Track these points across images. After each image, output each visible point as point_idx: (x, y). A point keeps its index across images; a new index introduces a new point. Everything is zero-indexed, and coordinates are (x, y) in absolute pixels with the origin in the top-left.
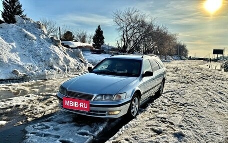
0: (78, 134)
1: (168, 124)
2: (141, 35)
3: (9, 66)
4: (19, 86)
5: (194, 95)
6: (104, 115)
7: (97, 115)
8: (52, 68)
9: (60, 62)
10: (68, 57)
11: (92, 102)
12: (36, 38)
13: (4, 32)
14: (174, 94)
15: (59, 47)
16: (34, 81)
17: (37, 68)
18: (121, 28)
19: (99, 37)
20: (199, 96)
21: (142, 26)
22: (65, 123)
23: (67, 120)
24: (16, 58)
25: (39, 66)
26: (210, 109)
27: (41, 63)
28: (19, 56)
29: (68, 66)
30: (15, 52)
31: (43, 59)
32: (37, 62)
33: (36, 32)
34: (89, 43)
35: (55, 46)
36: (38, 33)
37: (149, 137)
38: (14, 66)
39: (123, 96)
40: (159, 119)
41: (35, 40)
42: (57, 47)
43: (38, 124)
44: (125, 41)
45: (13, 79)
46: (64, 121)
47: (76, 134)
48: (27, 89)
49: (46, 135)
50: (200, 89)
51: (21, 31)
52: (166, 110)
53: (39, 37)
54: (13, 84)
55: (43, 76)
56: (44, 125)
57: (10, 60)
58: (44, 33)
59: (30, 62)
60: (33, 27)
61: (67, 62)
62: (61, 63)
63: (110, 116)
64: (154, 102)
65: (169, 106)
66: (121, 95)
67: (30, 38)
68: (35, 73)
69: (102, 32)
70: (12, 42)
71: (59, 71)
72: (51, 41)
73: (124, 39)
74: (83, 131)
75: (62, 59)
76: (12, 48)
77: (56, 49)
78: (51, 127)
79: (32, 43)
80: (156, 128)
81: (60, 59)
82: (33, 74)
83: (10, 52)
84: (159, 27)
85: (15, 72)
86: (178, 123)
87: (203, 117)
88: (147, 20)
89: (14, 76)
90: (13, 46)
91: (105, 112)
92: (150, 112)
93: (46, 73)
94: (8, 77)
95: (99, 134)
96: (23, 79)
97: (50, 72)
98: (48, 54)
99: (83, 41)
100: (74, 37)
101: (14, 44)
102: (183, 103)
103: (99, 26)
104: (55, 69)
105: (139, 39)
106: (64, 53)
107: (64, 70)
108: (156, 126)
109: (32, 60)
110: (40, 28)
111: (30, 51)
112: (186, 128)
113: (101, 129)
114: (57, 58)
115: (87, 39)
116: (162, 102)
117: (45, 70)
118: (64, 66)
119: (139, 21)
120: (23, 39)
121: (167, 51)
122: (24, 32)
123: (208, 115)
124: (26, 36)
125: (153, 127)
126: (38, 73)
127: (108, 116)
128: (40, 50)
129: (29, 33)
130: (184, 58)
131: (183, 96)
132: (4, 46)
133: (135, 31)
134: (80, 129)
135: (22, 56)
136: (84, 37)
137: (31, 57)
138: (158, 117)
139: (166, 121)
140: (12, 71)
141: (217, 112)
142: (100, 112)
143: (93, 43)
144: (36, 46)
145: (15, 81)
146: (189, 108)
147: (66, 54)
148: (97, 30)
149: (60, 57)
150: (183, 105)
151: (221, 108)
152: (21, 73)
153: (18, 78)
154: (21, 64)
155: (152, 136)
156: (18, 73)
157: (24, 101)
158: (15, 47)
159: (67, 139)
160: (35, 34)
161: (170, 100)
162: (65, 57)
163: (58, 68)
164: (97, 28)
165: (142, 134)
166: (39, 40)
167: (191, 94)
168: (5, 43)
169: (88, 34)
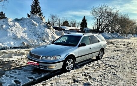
2: (109, 21)
3: (21, 40)
6: (46, 68)
7: (43, 68)
8: (44, 41)
9: (49, 38)
11: (40, 60)
12: (38, 25)
13: (22, 22)
14: (110, 59)
15: (50, 30)
17: (36, 41)
18: (96, 17)
19: (84, 23)
21: (110, 16)
22: (27, 71)
24: (25, 36)
25: (37, 40)
27: (38, 38)
28: (27, 34)
30: (26, 33)
31: (40, 36)
32: (36, 38)
33: (39, 22)
35: (48, 29)
36: (40, 22)
37: (66, 84)
38: (23, 40)
42: (49, 30)
44: (98, 26)
45: (22, 47)
47: (27, 78)
50: (134, 56)
51: (31, 21)
52: (94, 68)
53: (40, 25)
55: (38, 45)
57: (22, 37)
58: (43, 22)
59: (32, 38)
60: (38, 19)
61: (54, 38)
62: (50, 39)
64: (91, 63)
67: (35, 25)
68: (34, 44)
69: (86, 20)
70: (25, 27)
71: (48, 43)
72: (46, 26)
73: (98, 24)
75: (51, 36)
77: (48, 31)
78: (17, 73)
79: (36, 27)
80: (76, 79)
81: (49, 36)
82: (33, 44)
84: (122, 15)
85: (23, 43)
86: (94, 77)
89: (23, 45)
90: (25, 30)
91: (46, 66)
92: (83, 69)
93: (40, 44)
94: (20, 46)
95: (39, 79)
96: (27, 47)
97: (42, 44)
98: (43, 33)
99: (74, 26)
100: (69, 24)
101: (26, 29)
103: (84, 17)
104: (46, 42)
106: (53, 33)
110: (41, 19)
111: (34, 32)
112: (96, 81)
113: (43, 76)
114: (47, 36)
115: (76, 25)
118: (52, 40)
119: (108, 12)
120: (31, 26)
122: (32, 22)
123: (121, 74)
124: (33, 24)
126: (36, 44)
127: (48, 69)
128: (39, 31)
129: (35, 22)
132: (20, 30)
135: (29, 35)
136: (75, 23)
137: (33, 35)
138: (85, 72)
142: (44, 66)
143: (80, 27)
144: (37, 29)
145: (23, 48)
146: (112, 69)
147: (54, 34)
148: (83, 19)
149: (49, 35)
150: (110, 66)
152: (26, 44)
153: (25, 46)
154: (27, 39)
155: (69, 83)
157: (18, 58)
158: (26, 30)
159: (19, 80)
161: (104, 63)
162: (53, 35)
163: (47, 41)
164: (83, 18)
165: (64, 81)
167: (123, 59)
168: (21, 28)
169: (77, 22)
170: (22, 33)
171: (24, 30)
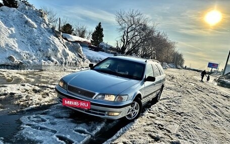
0: (75, 131)
1: (166, 132)
2: (141, 38)
3: (5, 51)
4: (14, 73)
5: (190, 106)
6: (103, 115)
7: (97, 114)
8: (49, 59)
9: (59, 54)
10: (67, 50)
11: (93, 100)
12: (36, 26)
13: (4, 15)
14: (170, 101)
15: (59, 39)
16: (29, 70)
17: (34, 57)
19: (98, 34)
20: (195, 107)
21: (143, 30)
22: (62, 118)
23: (64, 115)
24: (13, 44)
25: (37, 55)
26: (205, 121)
27: (39, 52)
28: (17, 42)
29: (66, 59)
30: (14, 38)
31: (42, 49)
32: (35, 51)
33: (37, 20)
34: (88, 38)
35: (55, 37)
36: (39, 21)
38: (11, 52)
39: (125, 98)
40: (156, 125)
41: (36, 28)
42: (57, 39)
43: (34, 116)
44: (124, 42)
46: (61, 115)
47: (74, 131)
48: (23, 77)
49: (42, 129)
50: (195, 100)
51: (21, 17)
52: (163, 117)
53: (39, 26)
54: (8, 70)
55: (39, 66)
56: (40, 117)
57: (7, 45)
58: (45, 22)
59: (28, 50)
60: (34, 14)
61: (66, 55)
62: (59, 56)
63: (109, 117)
64: (152, 107)
65: (165, 113)
66: (123, 97)
67: (31, 26)
68: (31, 61)
69: (102, 29)
70: (12, 26)
71: (56, 63)
72: (52, 31)
73: (124, 40)
74: (80, 128)
75: (61, 51)
76: (10, 33)
77: (56, 40)
78: (48, 121)
79: (32, 30)
80: (153, 134)
81: (59, 51)
82: (29, 62)
83: (8, 37)
85: (10, 58)
86: (175, 132)
87: (199, 129)
88: (150, 25)
89: (9, 62)
90: (12, 31)
91: (105, 112)
92: (148, 117)
93: (43, 64)
94: (3, 63)
95: (97, 134)
96: (18, 66)
97: (47, 63)
98: (47, 44)
99: (82, 36)
100: (73, 30)
101: (13, 29)
102: (180, 113)
103: (100, 23)
104: (52, 61)
105: (139, 42)
106: (64, 45)
107: (62, 63)
108: (154, 132)
109: (30, 49)
110: (41, 16)
111: (29, 39)
112: (182, 138)
113: (99, 128)
114: (56, 50)
115: (86, 35)
116: (159, 109)
117: (43, 60)
118: (62, 59)
119: (141, 24)
120: (23, 26)
121: (164, 58)
122: (25, 18)
123: (203, 128)
124: (27, 22)
125: (151, 133)
126: (35, 63)
127: (107, 117)
128: (39, 39)
129: (30, 20)
130: (179, 67)
131: (179, 105)
132: (2, 30)
133: (136, 33)
134: (77, 126)
135: (20, 43)
136: (84, 32)
137: (29, 45)
139: (163, 129)
140: (8, 57)
141: (212, 125)
142: (100, 111)
144: (36, 34)
145: (9, 67)
146: (185, 118)
147: (66, 47)
148: (98, 27)
149: (59, 49)
150: (180, 114)
151: (215, 121)
152: (17, 60)
153: (13, 65)
154: (18, 50)
155: (150, 142)
156: (14, 60)
157: (19, 90)
158: (14, 32)
159: (64, 135)
160: (36, 22)
161: (166, 108)
162: (64, 50)
163: (55, 60)
164: (98, 25)
165: (140, 138)
166: (39, 28)
167: (187, 104)
168: (5, 27)
169: (87, 30)
170: (7, 38)
171: (10, 31)
